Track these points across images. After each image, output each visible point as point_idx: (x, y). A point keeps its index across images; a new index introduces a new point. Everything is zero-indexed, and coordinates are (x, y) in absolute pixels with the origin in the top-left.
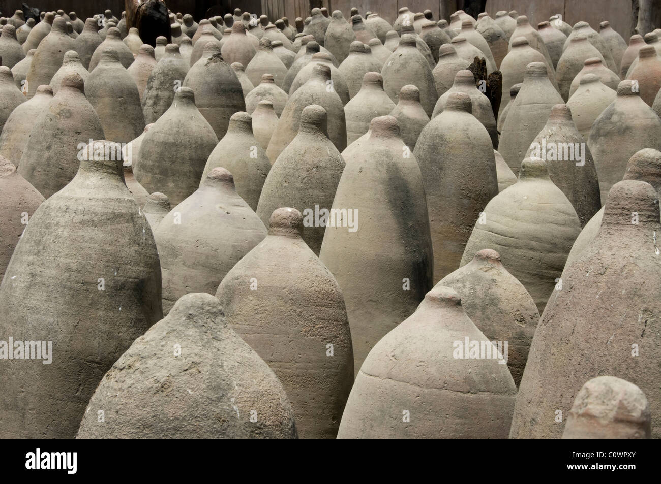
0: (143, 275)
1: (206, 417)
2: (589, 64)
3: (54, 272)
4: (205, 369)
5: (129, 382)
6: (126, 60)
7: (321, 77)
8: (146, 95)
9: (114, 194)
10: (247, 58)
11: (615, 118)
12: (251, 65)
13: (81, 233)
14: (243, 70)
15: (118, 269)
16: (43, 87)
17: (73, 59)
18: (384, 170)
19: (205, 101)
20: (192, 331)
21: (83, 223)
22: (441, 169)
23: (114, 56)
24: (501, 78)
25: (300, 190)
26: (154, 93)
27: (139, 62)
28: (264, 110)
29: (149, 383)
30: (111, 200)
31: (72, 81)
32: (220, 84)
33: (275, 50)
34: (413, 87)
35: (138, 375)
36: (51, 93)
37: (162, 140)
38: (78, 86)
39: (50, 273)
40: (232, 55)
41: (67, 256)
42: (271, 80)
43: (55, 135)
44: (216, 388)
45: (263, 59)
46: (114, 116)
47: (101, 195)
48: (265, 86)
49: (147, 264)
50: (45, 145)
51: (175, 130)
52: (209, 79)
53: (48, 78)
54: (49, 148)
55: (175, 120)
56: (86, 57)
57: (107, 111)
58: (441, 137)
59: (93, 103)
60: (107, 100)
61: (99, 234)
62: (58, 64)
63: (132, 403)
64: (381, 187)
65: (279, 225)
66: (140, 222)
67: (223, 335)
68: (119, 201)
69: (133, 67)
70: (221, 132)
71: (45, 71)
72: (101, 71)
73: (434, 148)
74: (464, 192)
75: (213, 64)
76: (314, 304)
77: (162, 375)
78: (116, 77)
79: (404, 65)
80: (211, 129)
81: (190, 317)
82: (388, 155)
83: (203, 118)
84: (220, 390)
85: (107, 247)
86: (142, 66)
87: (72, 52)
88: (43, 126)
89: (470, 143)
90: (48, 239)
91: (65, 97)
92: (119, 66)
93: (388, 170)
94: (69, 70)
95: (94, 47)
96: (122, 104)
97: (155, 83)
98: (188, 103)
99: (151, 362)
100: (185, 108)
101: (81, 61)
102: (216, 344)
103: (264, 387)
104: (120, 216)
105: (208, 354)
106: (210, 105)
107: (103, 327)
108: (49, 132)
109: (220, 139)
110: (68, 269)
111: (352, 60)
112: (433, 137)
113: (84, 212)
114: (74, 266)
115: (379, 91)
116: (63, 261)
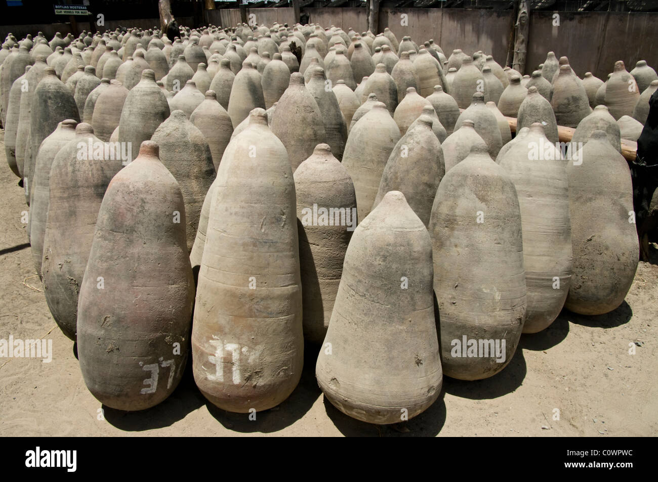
0: (164, 110)
1: (181, 142)
2: (336, 44)
3: (136, 110)
4: (180, 130)
5: (159, 134)
6: (162, 47)
7: (232, 50)
8: (169, 59)
9: (153, 86)
10: (210, 44)
11: (334, 62)
12: (211, 47)
13: (143, 98)
14: (208, 49)
15: (156, 108)
16: (129, 57)
17: (141, 47)
18: (247, 79)
19: (192, 61)
20: (176, 120)
21: (144, 95)
22: (272, 80)
23: (155, 45)
24: (301, 49)
25: (221, 88)
26: (172, 59)
27: (167, 47)
28: (213, 63)
29: (165, 134)
30: (152, 87)
31: (139, 54)
32: (196, 54)
33: (221, 41)
34: (267, 53)
35: (162, 132)
36: (132, 59)
37: (174, 75)
38: (142, 56)
39: (135, 110)
40: (204, 44)
41: (140, 105)
42: (218, 52)
43: (135, 74)
44: (184, 134)
45: (216, 44)
46: (157, 68)
47: (148, 86)
48: (216, 55)
49: (165, 107)
50: (132, 78)
51: (179, 71)
52: (193, 52)
53: (131, 55)
54: (133, 79)
55: (178, 67)
56: (146, 45)
57: (155, 66)
58: (271, 69)
59: (149, 63)
60: (154, 62)
61: (149, 98)
62: (135, 49)
63: (161, 139)
64: (246, 85)
65: (208, 96)
66: (161, 94)
67: (185, 121)
68: (155, 88)
69: (164, 49)
70: (195, 71)
71: (130, 52)
72: (151, 50)
73: (269, 73)
74: (280, 88)
75: (194, 47)
76: (220, 120)
77: (168, 132)
78: (156, 53)
79: (266, 45)
80: (192, 70)
81: (175, 116)
82: (248, 74)
83: (189, 66)
84: (184, 135)
85: (152, 102)
86: (168, 49)
87: (139, 44)
88: (130, 71)
89: (281, 71)
90: (134, 100)
91: (137, 60)
92: (158, 48)
93: (248, 79)
94: (138, 51)
95: (148, 42)
96: (160, 63)
97: (173, 55)
98: (183, 61)
99: (165, 129)
100: (182, 62)
101: (143, 48)
102: (183, 123)
103: (197, 134)
104: (155, 92)
105: (181, 126)
106: (194, 63)
107: (153, 126)
108: (133, 73)
109: (195, 72)
110: (141, 109)
111: (249, 43)
112: (268, 69)
113: (144, 91)
114: (142, 108)
115: (257, 55)
116: (139, 106)
